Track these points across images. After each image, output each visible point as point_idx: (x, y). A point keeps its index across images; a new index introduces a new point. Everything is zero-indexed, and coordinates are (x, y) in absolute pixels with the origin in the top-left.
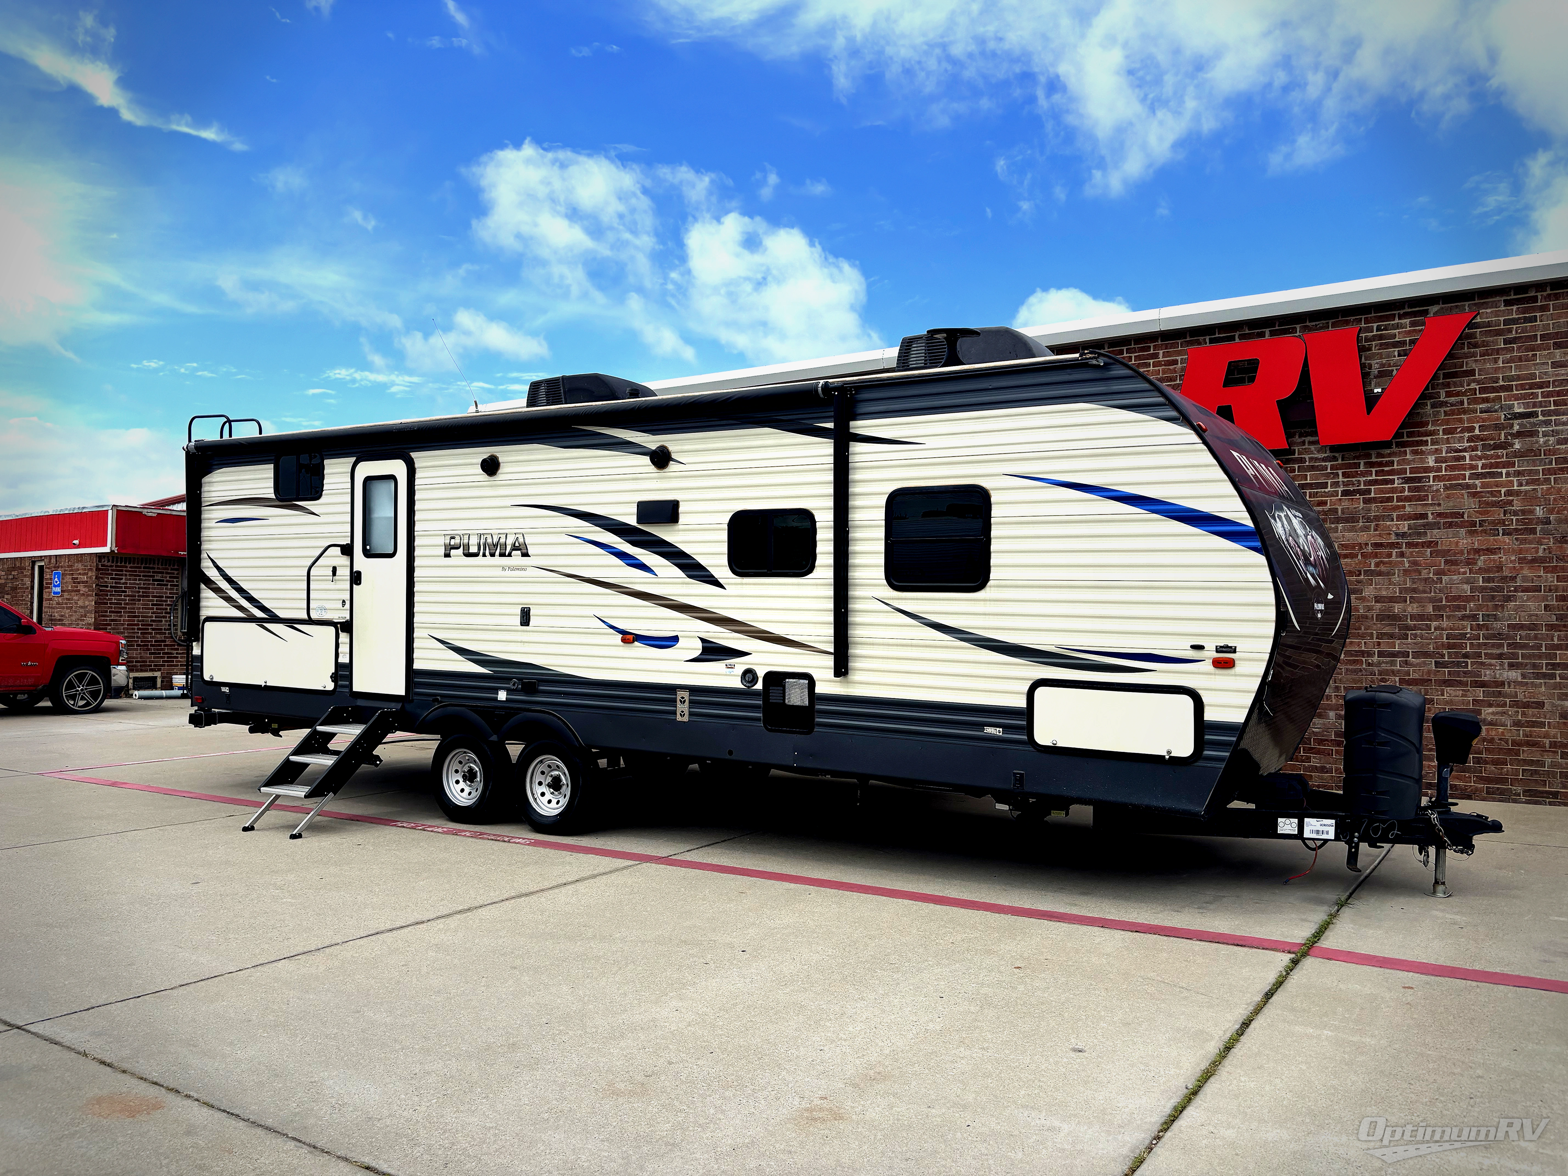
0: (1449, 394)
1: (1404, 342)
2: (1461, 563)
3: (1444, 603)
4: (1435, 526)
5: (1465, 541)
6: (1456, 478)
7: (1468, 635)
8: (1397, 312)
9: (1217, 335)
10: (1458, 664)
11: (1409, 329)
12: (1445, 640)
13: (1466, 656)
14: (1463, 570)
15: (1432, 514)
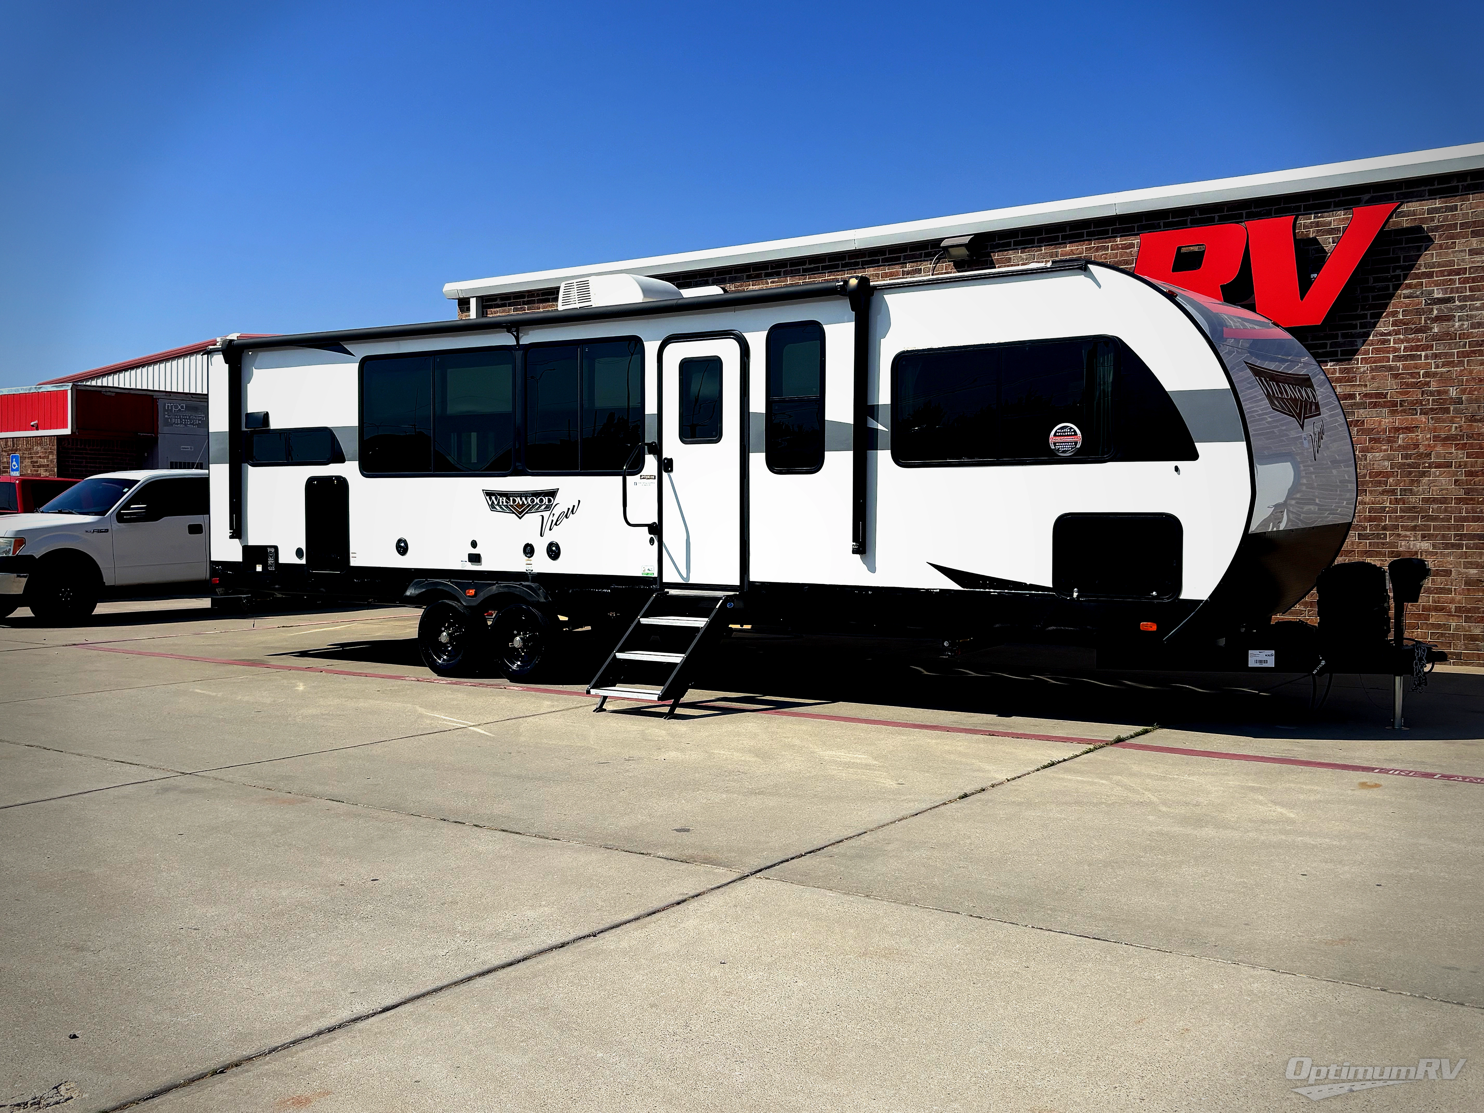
0: (1376, 280)
1: (1338, 230)
2: (1383, 441)
3: (1368, 478)
4: (1362, 405)
5: (1387, 421)
6: (1380, 360)
7: (1387, 509)
8: (1333, 200)
9: (1171, 220)
10: (1378, 536)
11: (1342, 217)
12: (1367, 514)
13: (1385, 528)
14: (1384, 447)
15: (1359, 394)
